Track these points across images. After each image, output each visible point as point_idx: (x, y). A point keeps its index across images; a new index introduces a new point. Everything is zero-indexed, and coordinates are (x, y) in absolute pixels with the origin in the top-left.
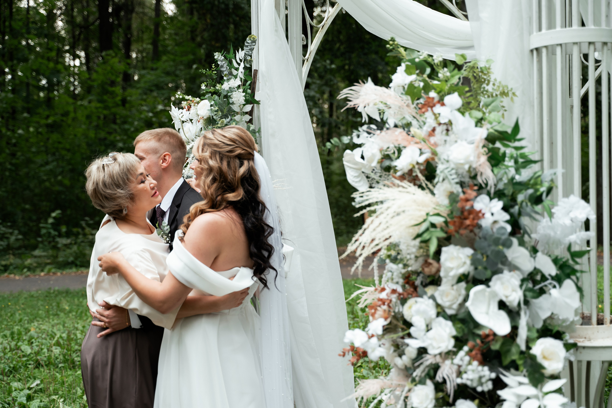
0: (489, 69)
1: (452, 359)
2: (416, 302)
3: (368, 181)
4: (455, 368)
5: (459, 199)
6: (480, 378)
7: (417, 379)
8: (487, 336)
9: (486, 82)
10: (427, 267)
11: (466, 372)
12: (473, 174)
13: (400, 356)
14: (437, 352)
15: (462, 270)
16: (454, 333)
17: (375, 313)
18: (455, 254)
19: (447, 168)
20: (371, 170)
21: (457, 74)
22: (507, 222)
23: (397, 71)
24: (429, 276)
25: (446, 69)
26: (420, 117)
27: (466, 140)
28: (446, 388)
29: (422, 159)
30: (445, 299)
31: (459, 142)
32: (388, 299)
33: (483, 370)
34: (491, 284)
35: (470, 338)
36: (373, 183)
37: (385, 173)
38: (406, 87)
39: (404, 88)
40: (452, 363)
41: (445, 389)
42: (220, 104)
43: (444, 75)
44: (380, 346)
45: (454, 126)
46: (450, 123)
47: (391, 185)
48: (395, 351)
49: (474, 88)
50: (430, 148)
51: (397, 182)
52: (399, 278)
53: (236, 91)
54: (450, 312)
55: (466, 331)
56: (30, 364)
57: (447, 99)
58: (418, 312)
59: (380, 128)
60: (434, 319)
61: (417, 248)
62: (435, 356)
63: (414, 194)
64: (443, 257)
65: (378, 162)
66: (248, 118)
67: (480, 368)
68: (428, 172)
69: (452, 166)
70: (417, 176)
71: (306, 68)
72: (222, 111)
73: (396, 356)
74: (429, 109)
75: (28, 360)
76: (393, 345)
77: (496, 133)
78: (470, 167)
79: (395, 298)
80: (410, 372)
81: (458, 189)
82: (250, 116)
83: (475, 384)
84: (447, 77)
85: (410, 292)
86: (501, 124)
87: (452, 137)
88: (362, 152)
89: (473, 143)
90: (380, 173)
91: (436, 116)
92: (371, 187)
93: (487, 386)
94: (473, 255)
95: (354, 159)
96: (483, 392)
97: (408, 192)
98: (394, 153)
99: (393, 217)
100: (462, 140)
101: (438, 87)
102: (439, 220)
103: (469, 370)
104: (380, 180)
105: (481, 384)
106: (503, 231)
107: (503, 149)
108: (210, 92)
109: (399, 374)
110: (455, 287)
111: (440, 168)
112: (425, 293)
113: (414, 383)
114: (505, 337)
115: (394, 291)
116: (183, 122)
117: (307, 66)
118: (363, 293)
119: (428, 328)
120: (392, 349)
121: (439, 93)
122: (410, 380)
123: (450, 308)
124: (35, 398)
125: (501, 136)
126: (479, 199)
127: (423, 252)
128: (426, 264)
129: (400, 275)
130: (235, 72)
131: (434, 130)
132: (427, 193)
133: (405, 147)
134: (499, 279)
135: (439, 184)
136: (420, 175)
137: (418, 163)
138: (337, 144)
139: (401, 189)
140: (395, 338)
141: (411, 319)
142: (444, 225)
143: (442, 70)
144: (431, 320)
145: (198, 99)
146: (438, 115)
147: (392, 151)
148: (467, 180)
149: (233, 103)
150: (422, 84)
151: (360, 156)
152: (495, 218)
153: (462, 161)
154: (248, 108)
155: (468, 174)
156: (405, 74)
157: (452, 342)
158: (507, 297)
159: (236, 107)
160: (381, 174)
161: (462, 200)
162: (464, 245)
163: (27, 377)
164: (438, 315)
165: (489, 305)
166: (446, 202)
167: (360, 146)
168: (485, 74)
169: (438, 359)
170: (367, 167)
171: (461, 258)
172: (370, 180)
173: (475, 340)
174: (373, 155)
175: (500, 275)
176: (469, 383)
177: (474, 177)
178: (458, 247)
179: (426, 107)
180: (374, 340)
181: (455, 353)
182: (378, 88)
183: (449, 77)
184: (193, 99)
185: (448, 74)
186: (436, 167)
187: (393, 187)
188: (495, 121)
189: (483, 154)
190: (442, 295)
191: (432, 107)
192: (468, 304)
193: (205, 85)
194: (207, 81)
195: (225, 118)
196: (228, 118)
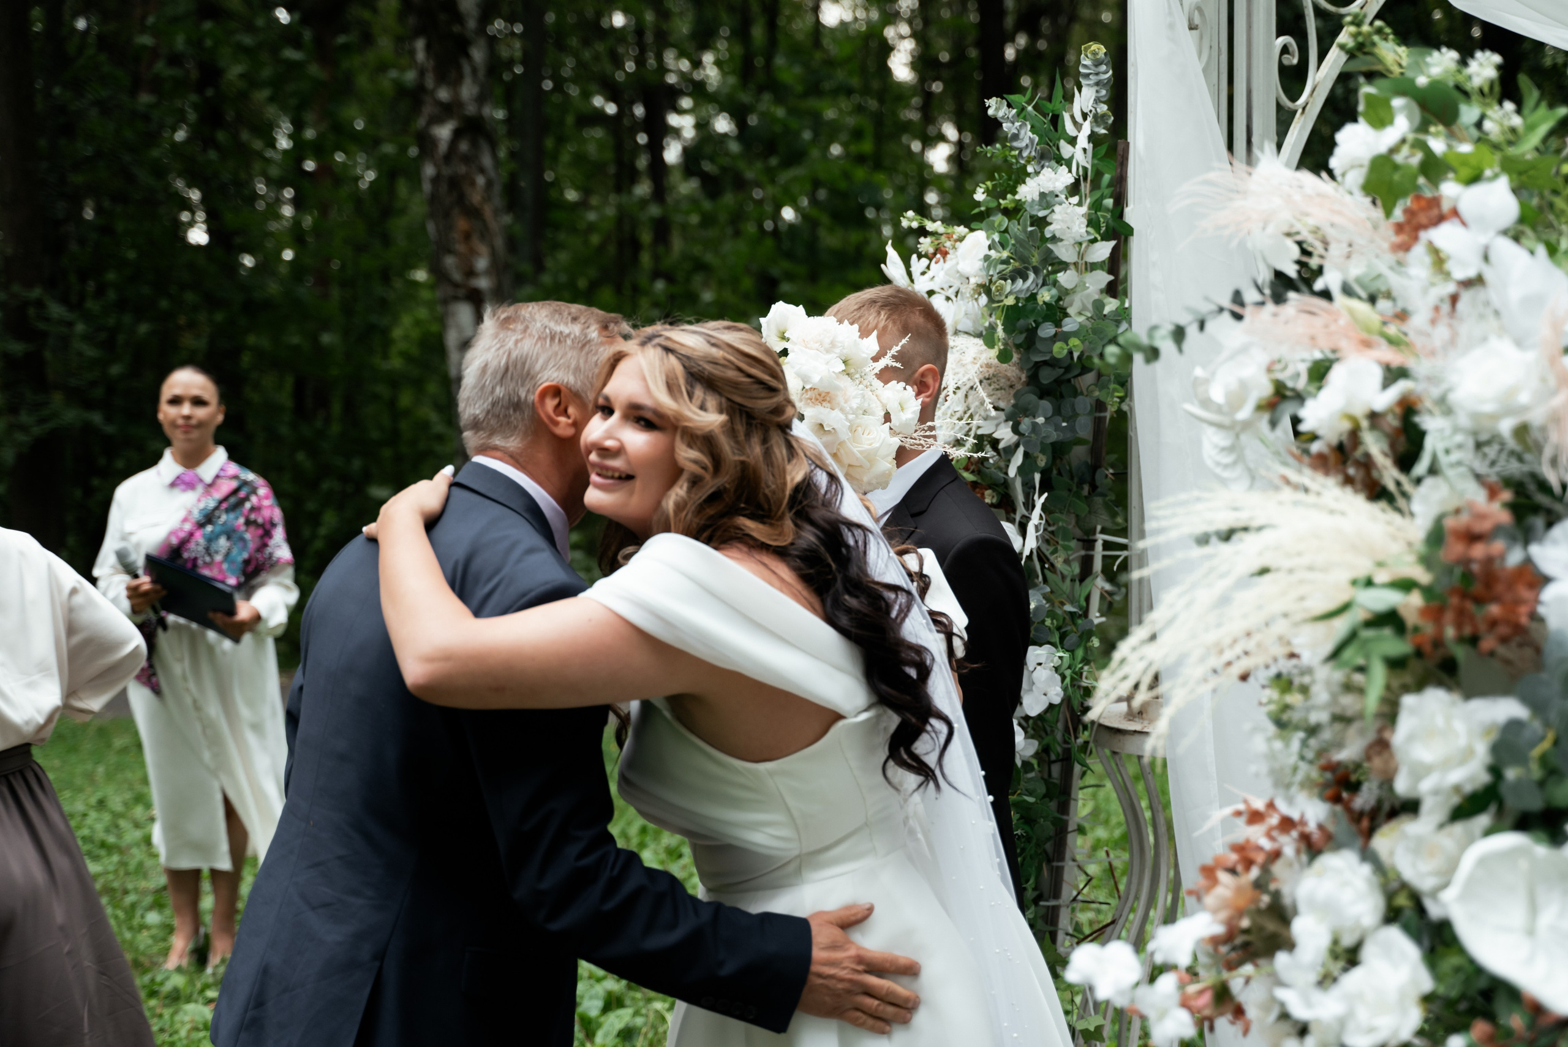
2: (1324, 868)
10: (1378, 754)
14: (1367, 1042)
15: (1456, 777)
16: (1426, 983)
18: (1440, 721)
21: (1543, 120)
25: (1509, 105)
29: (1384, 400)
30: (1424, 866)
32: (1268, 848)
38: (1369, 167)
42: (1018, 241)
43: (1501, 125)
45: (1490, 290)
46: (1480, 280)
53: (1060, 204)
54: (1437, 911)
60: (1376, 929)
64: (1404, 727)
65: (1261, 407)
66: (1103, 278)
68: (1402, 442)
69: (1464, 423)
70: (1370, 454)
71: (1296, 133)
72: (1023, 259)
74: (1421, 235)
78: (1523, 428)
82: (1110, 272)
84: (1513, 130)
91: (1439, 259)
100: (1500, 337)
101: (1467, 163)
102: (1411, 604)
115: (1290, 824)
117: (1303, 128)
121: (1463, 182)
123: (1435, 896)
128: (1379, 744)
130: (1066, 150)
133: (1338, 361)
135: (1419, 487)
136: (1376, 452)
137: (1371, 414)
143: (1497, 107)
144: (1366, 933)
145: (961, 230)
146: (1444, 255)
149: (1054, 239)
150: (1417, 159)
153: (1488, 408)
154: (1103, 250)
156: (1366, 128)
157: (1417, 1016)
159: (1063, 250)
164: (1387, 919)
171: (1457, 736)
174: (1244, 387)
178: (1450, 697)
179: (1412, 228)
183: (1517, 132)
184: (950, 230)
185: (1517, 121)
190: (1414, 853)
191: (1427, 230)
192: (1449, 895)
193: (987, 191)
194: (992, 178)
195: (1013, 281)
196: (1025, 278)
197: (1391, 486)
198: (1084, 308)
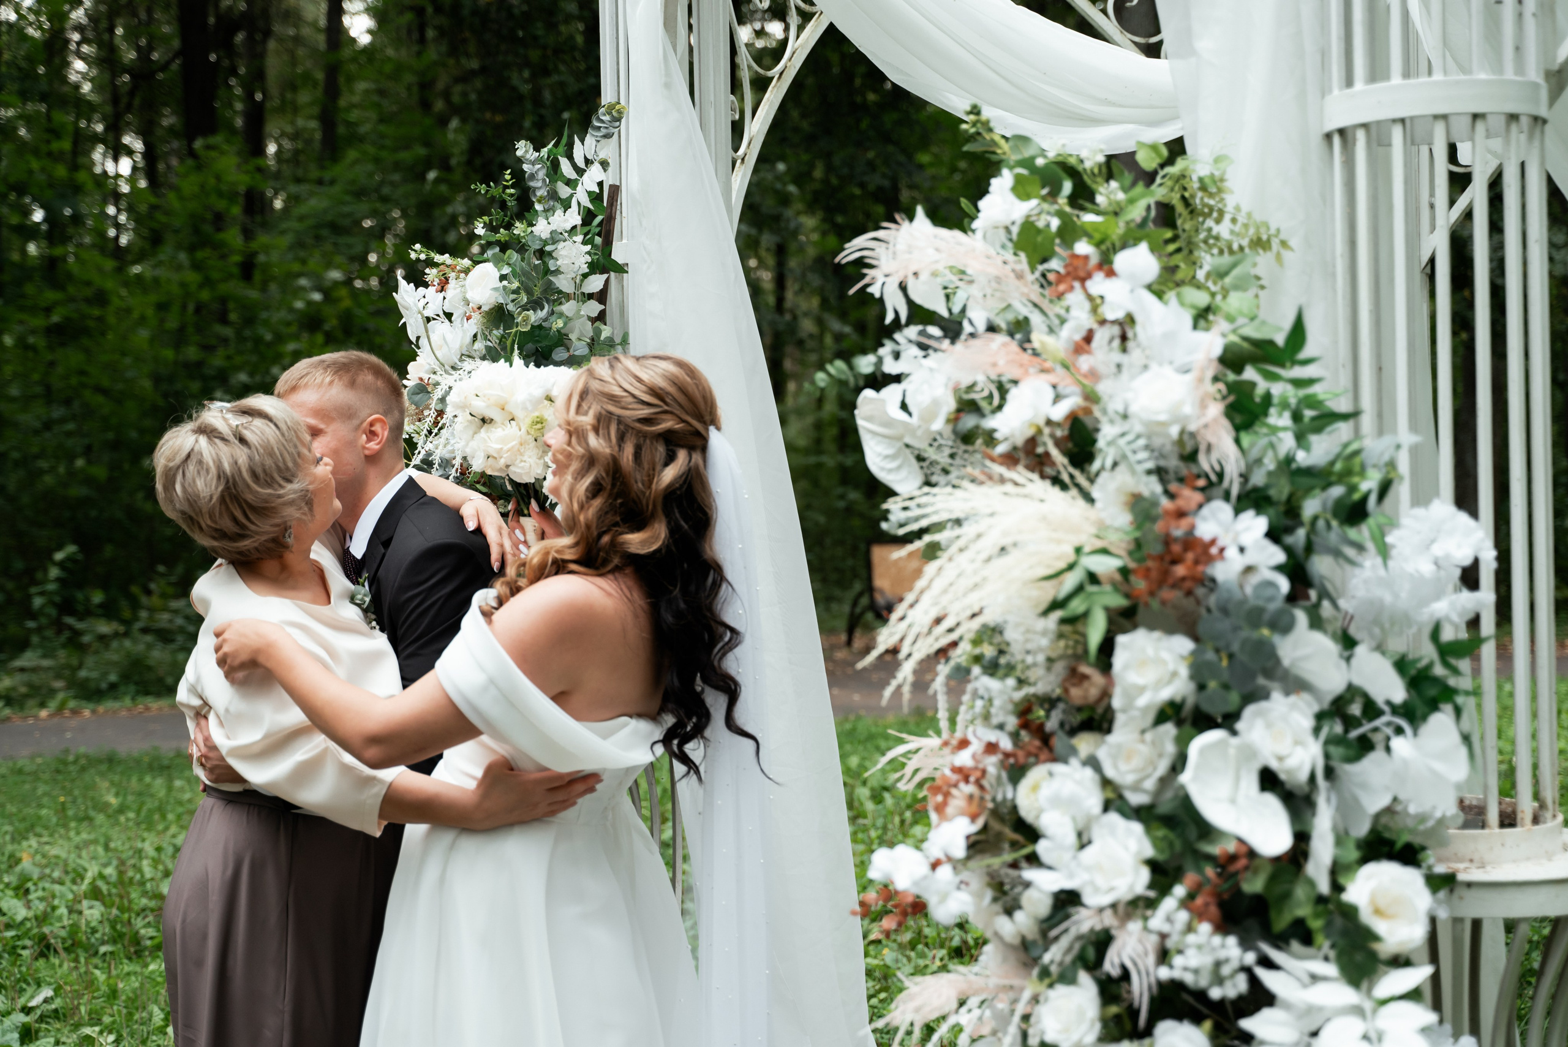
0: (1222, 180)
1: (1146, 919)
2: (1051, 774)
3: (922, 468)
4: (1154, 939)
5: (1160, 511)
6: (1218, 964)
7: (1054, 969)
8: (1233, 858)
9: (1215, 215)
10: (1074, 685)
11: (1180, 952)
12: (1189, 448)
13: (1009, 912)
14: (1106, 900)
15: (1166, 694)
16: (1149, 852)
17: (945, 804)
18: (1150, 652)
19: (1123, 435)
20: (929, 441)
21: (1143, 196)
22: (1279, 568)
23: (991, 189)
24: (1079, 709)
25: (1114, 184)
26: (1051, 306)
27: (1171, 363)
28: (1129, 992)
29: (1059, 412)
30: (1123, 767)
31: (1154, 367)
32: (976, 768)
33: (1223, 946)
34: (1240, 726)
35: (1188, 863)
36: (932, 474)
37: (963, 447)
38: (1015, 230)
39: (1008, 230)
40: (1146, 929)
41: (1125, 995)
42: (525, 273)
43: (1108, 198)
44: (958, 888)
45: (1139, 328)
46: (1130, 319)
47: (982, 477)
48: (995, 900)
49: (1184, 230)
50: (1080, 382)
51: (998, 469)
52: (1008, 713)
53: (565, 241)
54: (1136, 799)
55: (1178, 846)
56: (24, 948)
57: (1122, 260)
58: (1057, 802)
59: (950, 334)
60: (1097, 818)
61: (1051, 636)
62: (1101, 910)
63: (1042, 501)
64: (1120, 659)
65: (948, 421)
66: (594, 308)
67: (1217, 940)
68: (1076, 445)
69: (1138, 428)
70: (1047, 454)
71: (739, 179)
72: (529, 292)
73: (997, 914)
74: (1077, 285)
75: (18, 938)
76: (989, 885)
77: (1245, 345)
78: (1182, 432)
79: (994, 765)
80: (1035, 953)
81: (1152, 487)
82: (600, 303)
83: (1203, 982)
84: (1118, 203)
85: (1033, 750)
86: (1256, 322)
87: (1136, 355)
88: (904, 396)
89: (1187, 371)
90: (952, 447)
91: (1095, 303)
92: (928, 483)
93: (1235, 986)
94: (1194, 653)
95: (886, 413)
96: (1222, 1002)
97: (1026, 496)
98: (991, 396)
99: (989, 560)
100: (1161, 364)
101: (1096, 230)
102: (1105, 566)
103: (1188, 946)
104: (951, 465)
105: (1219, 980)
106: (1269, 592)
107: (1262, 386)
108: (498, 243)
109: (1005, 960)
110: (1148, 736)
111: (1106, 433)
112: (1074, 751)
113: (1047, 981)
114: (1277, 860)
115: (991, 748)
116: (428, 320)
117: (744, 176)
118: (909, 752)
119: (1083, 841)
120: (989, 894)
121: (1098, 245)
122: (1035, 972)
123: (1136, 788)
124: (41, 1034)
125: (1258, 352)
126: (1206, 511)
127: (1067, 647)
128: (1075, 676)
129: (1010, 707)
130: (565, 191)
131: (1088, 338)
132: (1073, 498)
133: (1015, 382)
134: (1260, 714)
135: (1104, 477)
136: (1055, 453)
137: (1049, 422)
138: (843, 377)
139: (1009, 487)
140: (996, 867)
141: (1038, 817)
142: (1118, 577)
143: (1106, 185)
144: (1089, 822)
145: (466, 262)
146: (1098, 301)
147: (986, 393)
148: (1173, 463)
149: (557, 272)
150: (1055, 223)
151: (899, 404)
152: (1249, 559)
153: (1163, 417)
154: (595, 283)
155: (1176, 449)
156: (1012, 198)
157: (1144, 875)
158: (1281, 759)
159: (564, 282)
160: (954, 450)
161: (1167, 513)
162: (1170, 630)
163: (19, 981)
164: (1107, 807)
165: (1237, 779)
166: (1123, 519)
167: (897, 379)
168: (1211, 195)
169: (1109, 920)
170: (919, 433)
171: (1164, 662)
172: (925, 464)
173: (1200, 870)
174: (936, 403)
175: (1263, 705)
176: (1189, 979)
177: (1191, 457)
178: (1157, 634)
179: (1069, 279)
180: (945, 872)
181: (1151, 904)
182: (943, 232)
183: (1123, 205)
184: (454, 262)
185: (1121, 196)
186: (1097, 430)
187: (989, 483)
188: (1241, 314)
189: (1215, 399)
190: (1115, 758)
191: (1083, 280)
192: (1185, 778)
193: (485, 225)
194: (489, 214)
195: (535, 310)
196: (542, 309)
197: (1065, 477)
198: (582, 334)
